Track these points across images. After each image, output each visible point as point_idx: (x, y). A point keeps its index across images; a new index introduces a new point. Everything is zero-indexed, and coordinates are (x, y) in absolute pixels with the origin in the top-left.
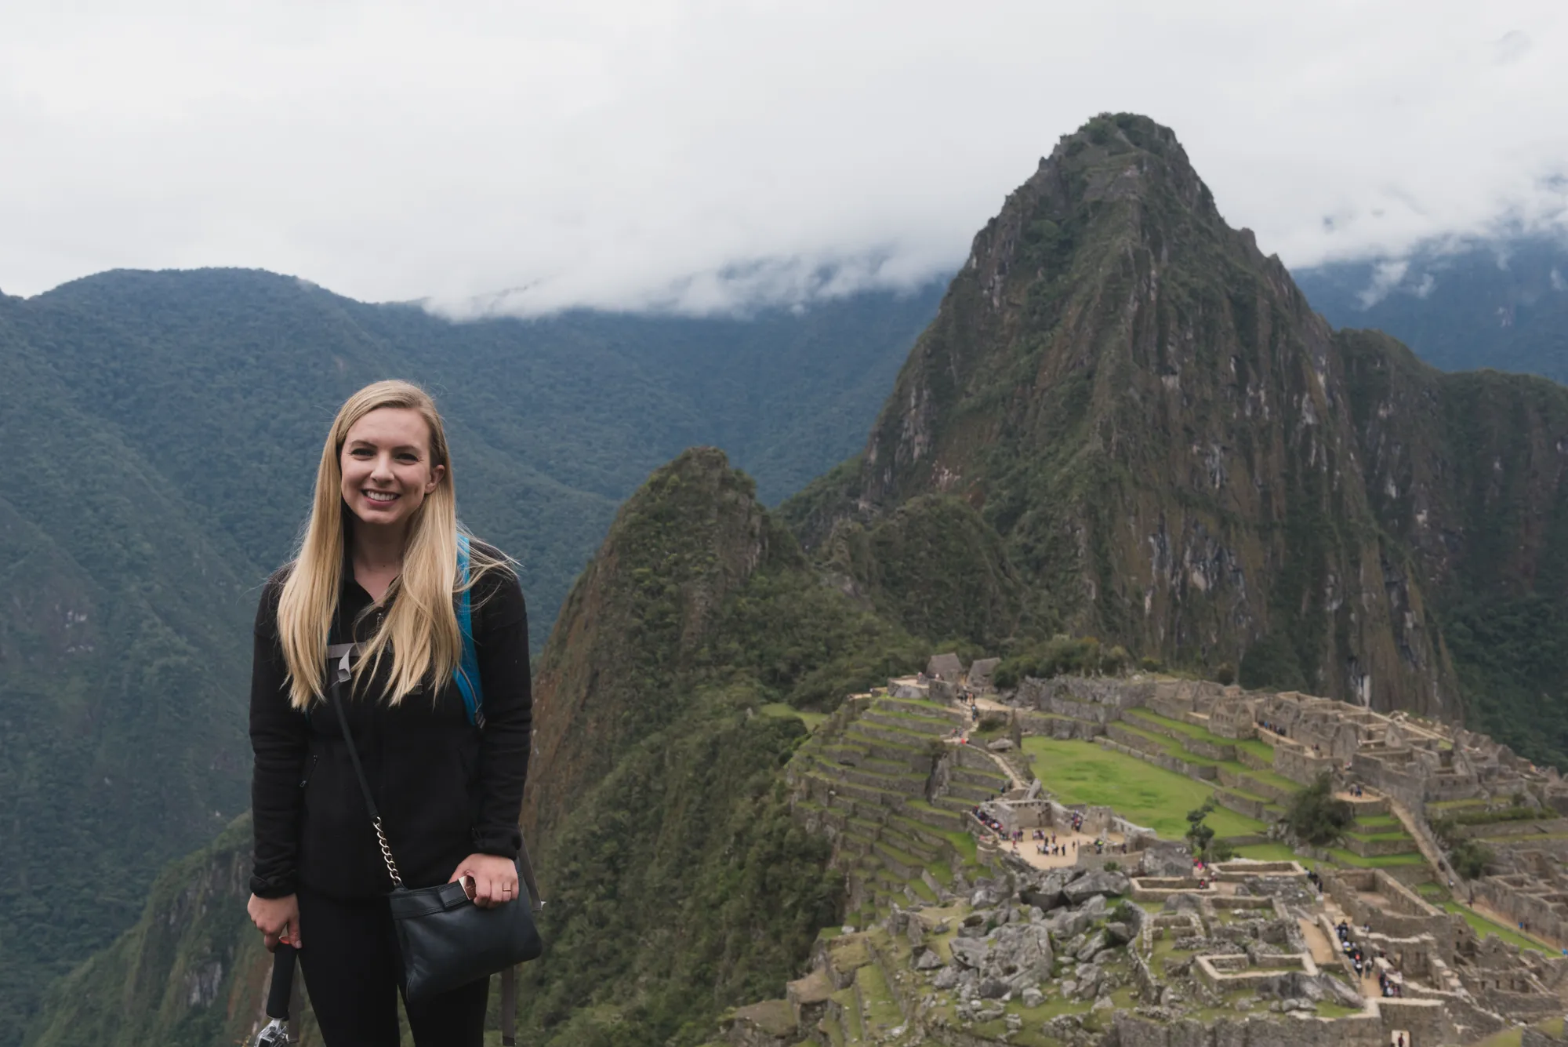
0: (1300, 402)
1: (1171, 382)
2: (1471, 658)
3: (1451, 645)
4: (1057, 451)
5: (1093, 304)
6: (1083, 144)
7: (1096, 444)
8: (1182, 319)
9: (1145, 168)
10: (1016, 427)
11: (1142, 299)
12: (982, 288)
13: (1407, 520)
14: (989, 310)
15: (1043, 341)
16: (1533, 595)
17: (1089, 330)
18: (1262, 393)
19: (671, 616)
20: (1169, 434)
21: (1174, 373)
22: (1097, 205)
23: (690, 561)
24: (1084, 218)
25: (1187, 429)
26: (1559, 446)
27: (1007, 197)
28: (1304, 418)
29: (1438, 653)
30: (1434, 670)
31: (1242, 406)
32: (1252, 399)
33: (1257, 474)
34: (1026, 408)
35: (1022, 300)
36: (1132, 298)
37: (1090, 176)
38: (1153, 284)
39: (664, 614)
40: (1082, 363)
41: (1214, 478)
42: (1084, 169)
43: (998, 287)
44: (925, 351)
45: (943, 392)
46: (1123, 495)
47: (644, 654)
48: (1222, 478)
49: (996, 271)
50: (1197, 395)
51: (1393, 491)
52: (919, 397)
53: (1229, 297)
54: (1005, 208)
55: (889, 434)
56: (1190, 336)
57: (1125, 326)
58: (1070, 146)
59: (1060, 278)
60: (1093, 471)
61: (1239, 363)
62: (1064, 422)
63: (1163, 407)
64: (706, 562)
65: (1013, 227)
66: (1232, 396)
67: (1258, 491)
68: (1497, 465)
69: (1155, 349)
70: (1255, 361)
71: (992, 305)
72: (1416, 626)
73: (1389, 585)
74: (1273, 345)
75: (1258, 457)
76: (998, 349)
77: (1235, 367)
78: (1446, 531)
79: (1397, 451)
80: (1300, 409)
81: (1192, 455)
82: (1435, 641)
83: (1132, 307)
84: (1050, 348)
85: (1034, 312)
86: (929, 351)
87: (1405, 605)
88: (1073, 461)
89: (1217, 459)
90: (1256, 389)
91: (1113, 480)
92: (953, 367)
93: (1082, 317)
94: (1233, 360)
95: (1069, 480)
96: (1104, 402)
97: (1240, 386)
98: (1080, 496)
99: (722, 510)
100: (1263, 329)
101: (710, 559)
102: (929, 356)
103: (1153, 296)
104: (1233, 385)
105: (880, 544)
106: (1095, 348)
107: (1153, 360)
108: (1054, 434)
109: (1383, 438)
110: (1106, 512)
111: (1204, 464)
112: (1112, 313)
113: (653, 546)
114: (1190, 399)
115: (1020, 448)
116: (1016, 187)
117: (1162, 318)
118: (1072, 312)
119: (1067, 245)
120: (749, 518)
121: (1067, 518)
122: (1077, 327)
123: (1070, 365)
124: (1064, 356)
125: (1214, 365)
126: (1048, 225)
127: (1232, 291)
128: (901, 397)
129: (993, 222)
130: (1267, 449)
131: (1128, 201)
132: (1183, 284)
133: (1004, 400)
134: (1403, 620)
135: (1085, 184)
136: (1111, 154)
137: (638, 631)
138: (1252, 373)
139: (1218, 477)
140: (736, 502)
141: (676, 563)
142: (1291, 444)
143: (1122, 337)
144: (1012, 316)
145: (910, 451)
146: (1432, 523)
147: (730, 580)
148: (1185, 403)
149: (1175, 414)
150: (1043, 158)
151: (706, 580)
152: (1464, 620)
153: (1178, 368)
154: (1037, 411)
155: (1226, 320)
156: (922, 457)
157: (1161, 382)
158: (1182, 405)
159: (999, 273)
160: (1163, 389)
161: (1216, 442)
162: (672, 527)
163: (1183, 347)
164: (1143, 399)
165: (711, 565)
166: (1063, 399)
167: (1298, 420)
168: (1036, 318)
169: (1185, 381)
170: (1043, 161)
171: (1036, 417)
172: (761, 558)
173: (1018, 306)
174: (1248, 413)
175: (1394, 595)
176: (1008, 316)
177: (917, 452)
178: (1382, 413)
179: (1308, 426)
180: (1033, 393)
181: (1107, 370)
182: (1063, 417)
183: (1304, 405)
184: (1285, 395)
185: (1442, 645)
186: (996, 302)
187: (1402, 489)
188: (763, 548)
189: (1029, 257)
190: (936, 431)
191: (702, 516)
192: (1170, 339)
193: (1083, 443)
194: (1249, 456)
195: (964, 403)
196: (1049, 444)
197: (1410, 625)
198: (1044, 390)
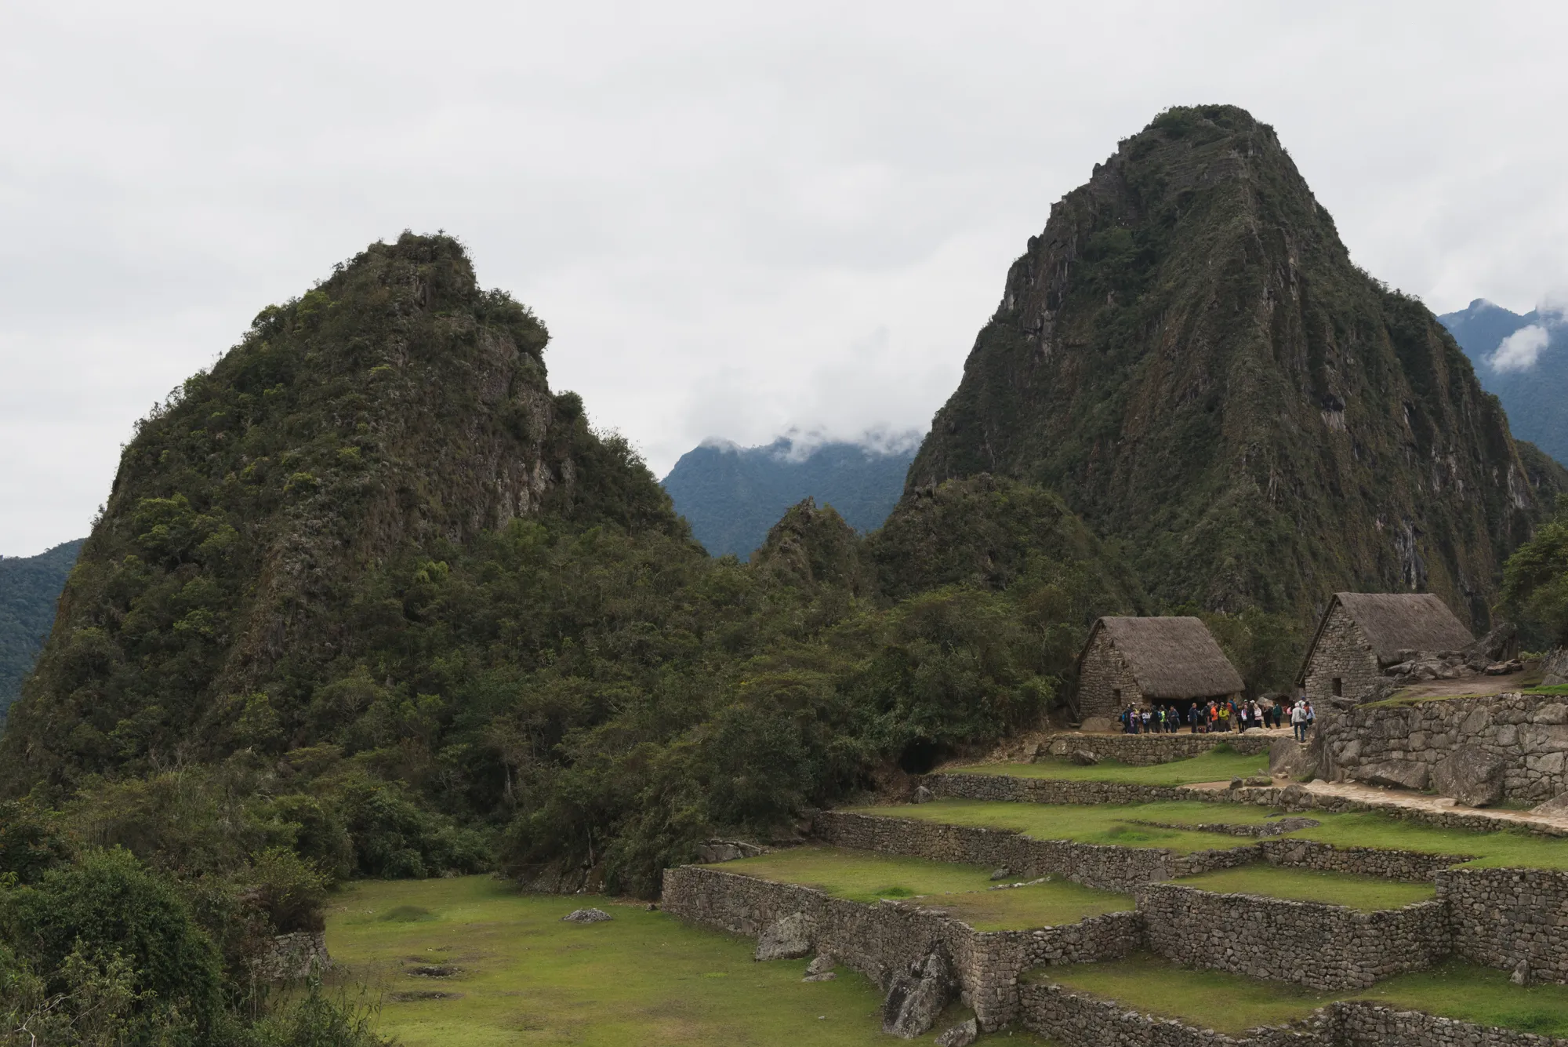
0: (1503, 476)
1: (1336, 421)
4: (1174, 516)
5: (1205, 306)
6: (1155, 141)
7: (1244, 486)
8: (1339, 331)
9: (1251, 153)
10: (1095, 503)
12: (1026, 333)
14: (1037, 359)
15: (1126, 377)
17: (1204, 341)
18: (1451, 460)
19: (198, 614)
20: (1342, 496)
21: (1338, 408)
22: (1186, 198)
23: (294, 465)
24: (1169, 220)
25: (1364, 494)
27: (1054, 206)
28: (1512, 500)
31: (1428, 479)
32: (1439, 465)
33: (1462, 575)
34: (1109, 473)
35: (1086, 337)
36: (1265, 293)
37: (1168, 174)
38: (1293, 279)
39: (181, 609)
40: (1196, 392)
41: (1408, 573)
42: (1159, 167)
43: (1049, 327)
44: (947, 425)
46: (1300, 564)
47: (87, 731)
48: (1418, 574)
49: (1044, 306)
50: (1373, 446)
53: (1387, 327)
54: (1050, 222)
56: (1351, 360)
57: (1262, 328)
58: (1135, 149)
59: (1142, 298)
60: (1250, 522)
61: (1414, 415)
62: (1176, 477)
63: (1327, 456)
64: (338, 463)
65: (1065, 244)
66: (1413, 459)
67: (1468, 600)
69: (1306, 369)
70: (1438, 415)
71: (1041, 354)
74: (1455, 398)
75: (1460, 549)
76: (1053, 410)
77: (1409, 421)
80: (1504, 486)
81: (1377, 532)
83: (1268, 306)
84: (1140, 382)
85: (1107, 347)
86: (952, 424)
88: (1214, 510)
89: (1410, 544)
90: (1444, 452)
91: (1285, 539)
92: (988, 446)
93: (1188, 329)
94: (1406, 411)
95: (1210, 541)
97: (1421, 446)
98: (1238, 558)
99: (421, 349)
100: (1441, 372)
101: (350, 451)
102: (954, 432)
103: (1294, 294)
104: (1412, 445)
105: (881, 559)
106: (1216, 366)
107: (1307, 384)
108: (1163, 499)
110: (1281, 587)
111: (1393, 547)
112: (1236, 314)
113: (216, 446)
114: (1360, 447)
115: (1104, 530)
116: (1065, 193)
117: (1312, 325)
118: (1171, 327)
119: (1149, 258)
120: (512, 393)
121: (1219, 593)
122: (1182, 343)
123: (1178, 393)
124: (1164, 388)
125: (1386, 410)
126: (1119, 233)
127: (1391, 321)
129: (1033, 242)
130: (1469, 540)
131: (1236, 181)
133: (1071, 469)
135: (1163, 185)
136: (1197, 145)
137: (92, 666)
138: (1437, 430)
139: (1413, 573)
140: (470, 339)
141: (259, 479)
142: (1499, 535)
143: (1260, 341)
144: (1073, 361)
147: (423, 524)
148: (1356, 453)
149: (1345, 469)
150: (1097, 165)
151: (324, 507)
153: (1343, 402)
154: (1128, 472)
155: (1389, 354)
157: (1321, 420)
158: (1353, 457)
159: (1049, 308)
160: (1324, 432)
161: (1407, 518)
162: (274, 400)
163: (1345, 373)
164: (1301, 436)
165: (356, 469)
166: (1172, 443)
167: (1503, 504)
168: (1111, 352)
169: (1353, 424)
170: (1098, 169)
171: (1127, 480)
172: (548, 503)
173: (1081, 346)
174: (1437, 488)
176: (1066, 363)
179: (1518, 510)
180: (1118, 450)
182: (1173, 471)
183: (1511, 482)
184: (1480, 467)
186: (1046, 348)
188: (558, 477)
189: (1092, 280)
191: (356, 360)
192: (1328, 355)
193: (1220, 490)
194: (1446, 548)
196: (1156, 511)
198: (1138, 441)
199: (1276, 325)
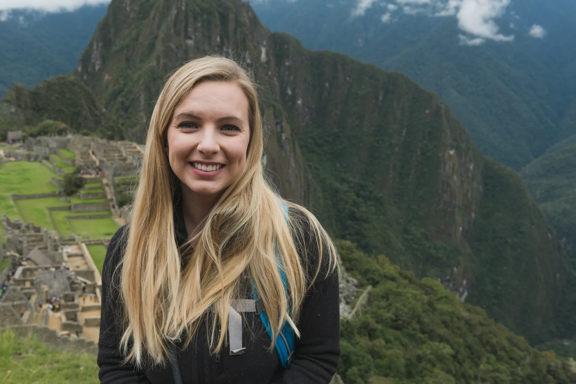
1: (190, 42)
2: (313, 152)
3: (301, 147)
4: (142, 66)
5: (159, 10)
8: (195, 19)
10: (130, 57)
11: (179, 9)
12: (123, 3)
13: (294, 102)
14: (125, 12)
15: (142, 24)
16: (336, 130)
17: (157, 20)
18: (230, 50)
21: (191, 39)
26: (348, 79)
29: (294, 148)
30: (292, 154)
32: (226, 52)
34: (134, 50)
35: (137, 8)
36: (174, 8)
38: (184, 3)
40: (154, 33)
44: (100, 27)
45: (107, 43)
50: (202, 48)
51: (290, 92)
52: (97, 46)
53: (219, 12)
55: (86, 60)
56: (199, 25)
57: (171, 19)
60: (150, 73)
61: (221, 38)
62: (145, 55)
63: (186, 52)
66: (217, 50)
68: (327, 85)
69: (183, 29)
70: (228, 38)
71: (126, 10)
72: (286, 139)
73: (277, 123)
74: (235, 32)
76: (128, 27)
78: (308, 107)
79: (292, 78)
82: (294, 144)
83: (174, 12)
84: (144, 27)
85: (140, 13)
87: (282, 131)
88: (143, 69)
90: (228, 48)
92: (111, 34)
93: (155, 14)
94: (219, 36)
96: (159, 47)
97: (221, 46)
98: (144, 82)
100: (231, 26)
102: (102, 29)
103: (183, 8)
104: (218, 46)
106: (159, 27)
107: (182, 34)
108: (142, 60)
109: (287, 73)
110: (155, 89)
112: (166, 13)
114: (198, 49)
115: (130, 65)
117: (186, 17)
118: (152, 13)
121: (137, 91)
122: (154, 18)
123: (150, 33)
124: (148, 30)
125: (210, 38)
127: (220, 10)
128: (91, 45)
132: (198, 5)
133: (127, 47)
134: (281, 136)
138: (226, 42)
143: (170, 23)
144: (133, 15)
145: (94, 67)
146: (304, 104)
148: (196, 50)
149: (191, 55)
152: (313, 138)
153: (193, 37)
154: (138, 51)
155: (217, 20)
156: (100, 69)
157: (186, 42)
158: (195, 52)
160: (186, 45)
163: (196, 29)
164: (177, 48)
166: (146, 46)
168: (141, 15)
169: (196, 42)
171: (137, 54)
173: (135, 10)
175: (279, 127)
177: (97, 68)
178: (287, 64)
180: (137, 44)
181: (161, 35)
182: (145, 53)
183: (247, 56)
185: (297, 146)
186: (128, 9)
187: (293, 91)
190: (104, 59)
192: (190, 25)
193: (149, 63)
195: (114, 49)
197: (284, 138)
198: (140, 43)
199: (177, 16)
